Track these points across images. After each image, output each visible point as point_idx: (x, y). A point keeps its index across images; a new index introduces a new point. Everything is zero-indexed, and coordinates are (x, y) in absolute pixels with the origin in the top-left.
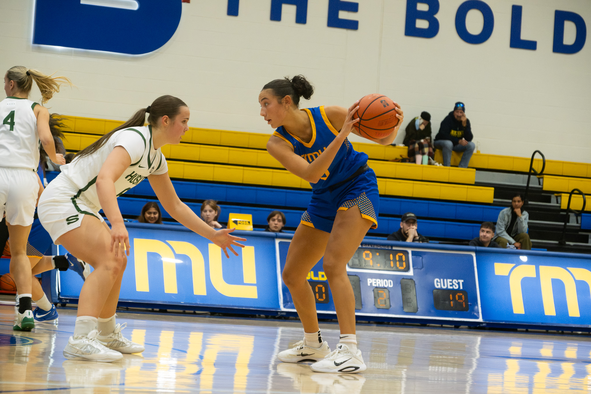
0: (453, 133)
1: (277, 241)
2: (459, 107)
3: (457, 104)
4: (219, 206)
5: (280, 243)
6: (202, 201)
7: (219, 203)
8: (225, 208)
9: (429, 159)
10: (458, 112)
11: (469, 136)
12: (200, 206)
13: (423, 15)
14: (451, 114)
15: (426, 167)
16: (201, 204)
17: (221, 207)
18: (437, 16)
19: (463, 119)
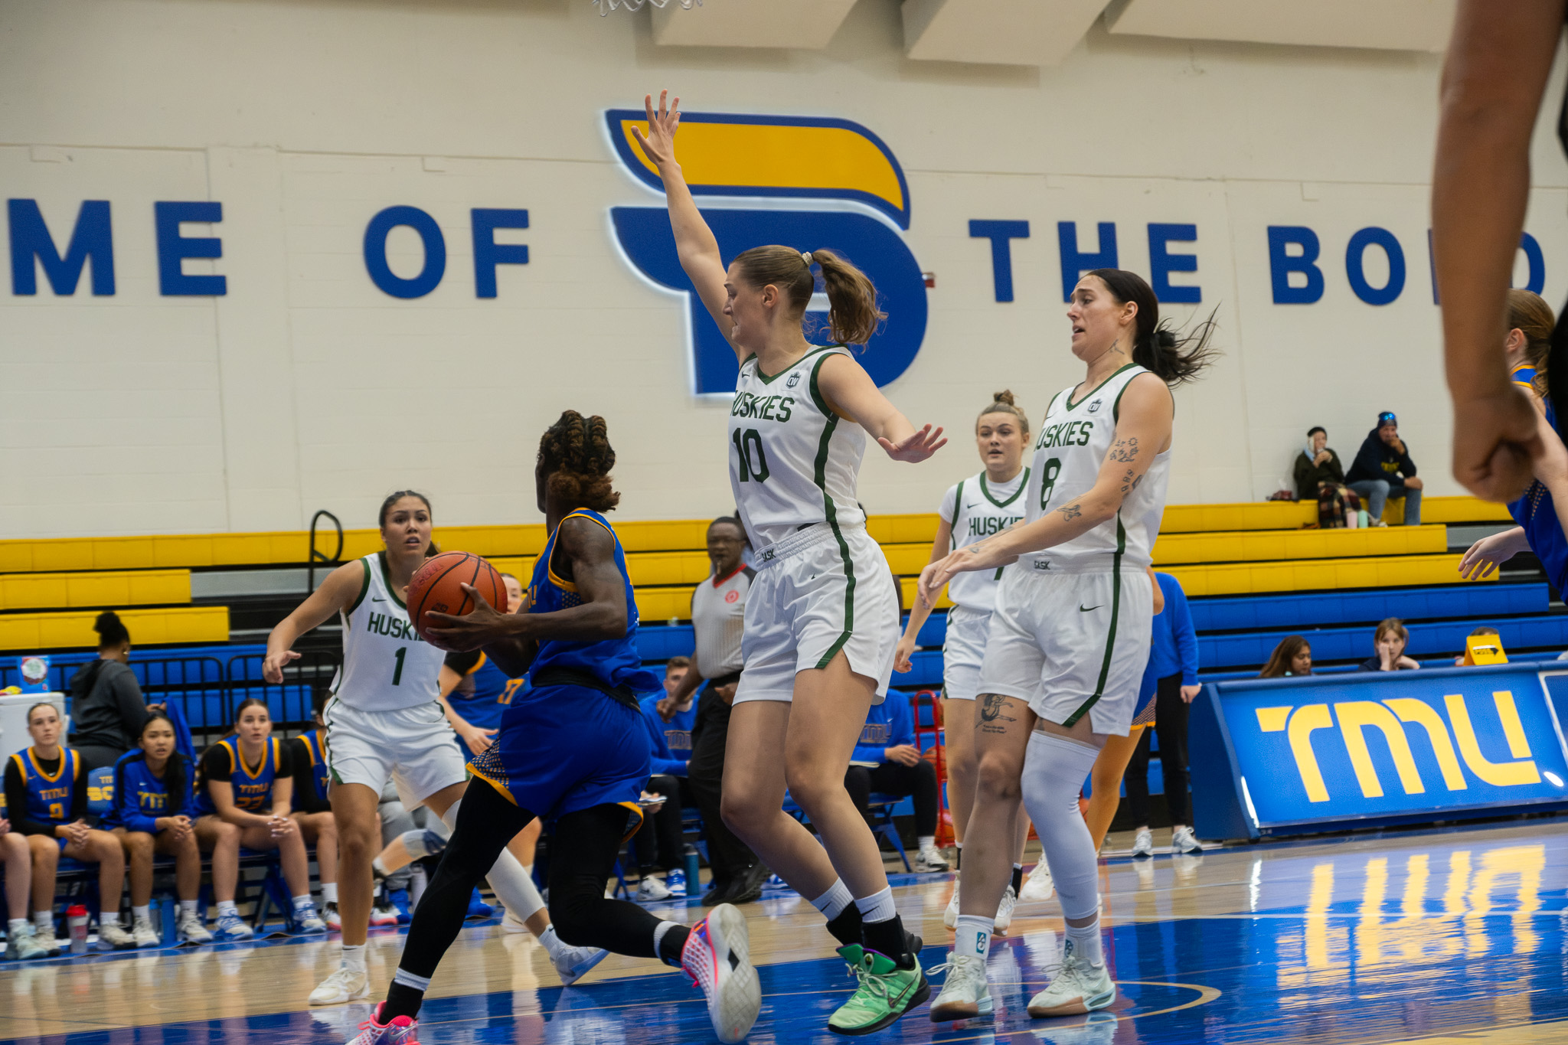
0: (1386, 466)
1: (1542, 677)
2: (1385, 421)
3: (1382, 415)
4: (1405, 629)
5: (1547, 679)
6: (1376, 623)
7: (1407, 622)
8: (1415, 629)
9: (1369, 518)
10: (1387, 429)
11: (1410, 469)
12: (1371, 632)
13: (1297, 264)
14: (1374, 435)
15: (1366, 532)
16: (1375, 628)
17: (1409, 629)
18: (1318, 263)
19: (1396, 444)
